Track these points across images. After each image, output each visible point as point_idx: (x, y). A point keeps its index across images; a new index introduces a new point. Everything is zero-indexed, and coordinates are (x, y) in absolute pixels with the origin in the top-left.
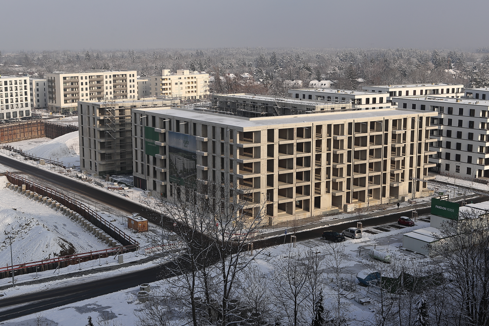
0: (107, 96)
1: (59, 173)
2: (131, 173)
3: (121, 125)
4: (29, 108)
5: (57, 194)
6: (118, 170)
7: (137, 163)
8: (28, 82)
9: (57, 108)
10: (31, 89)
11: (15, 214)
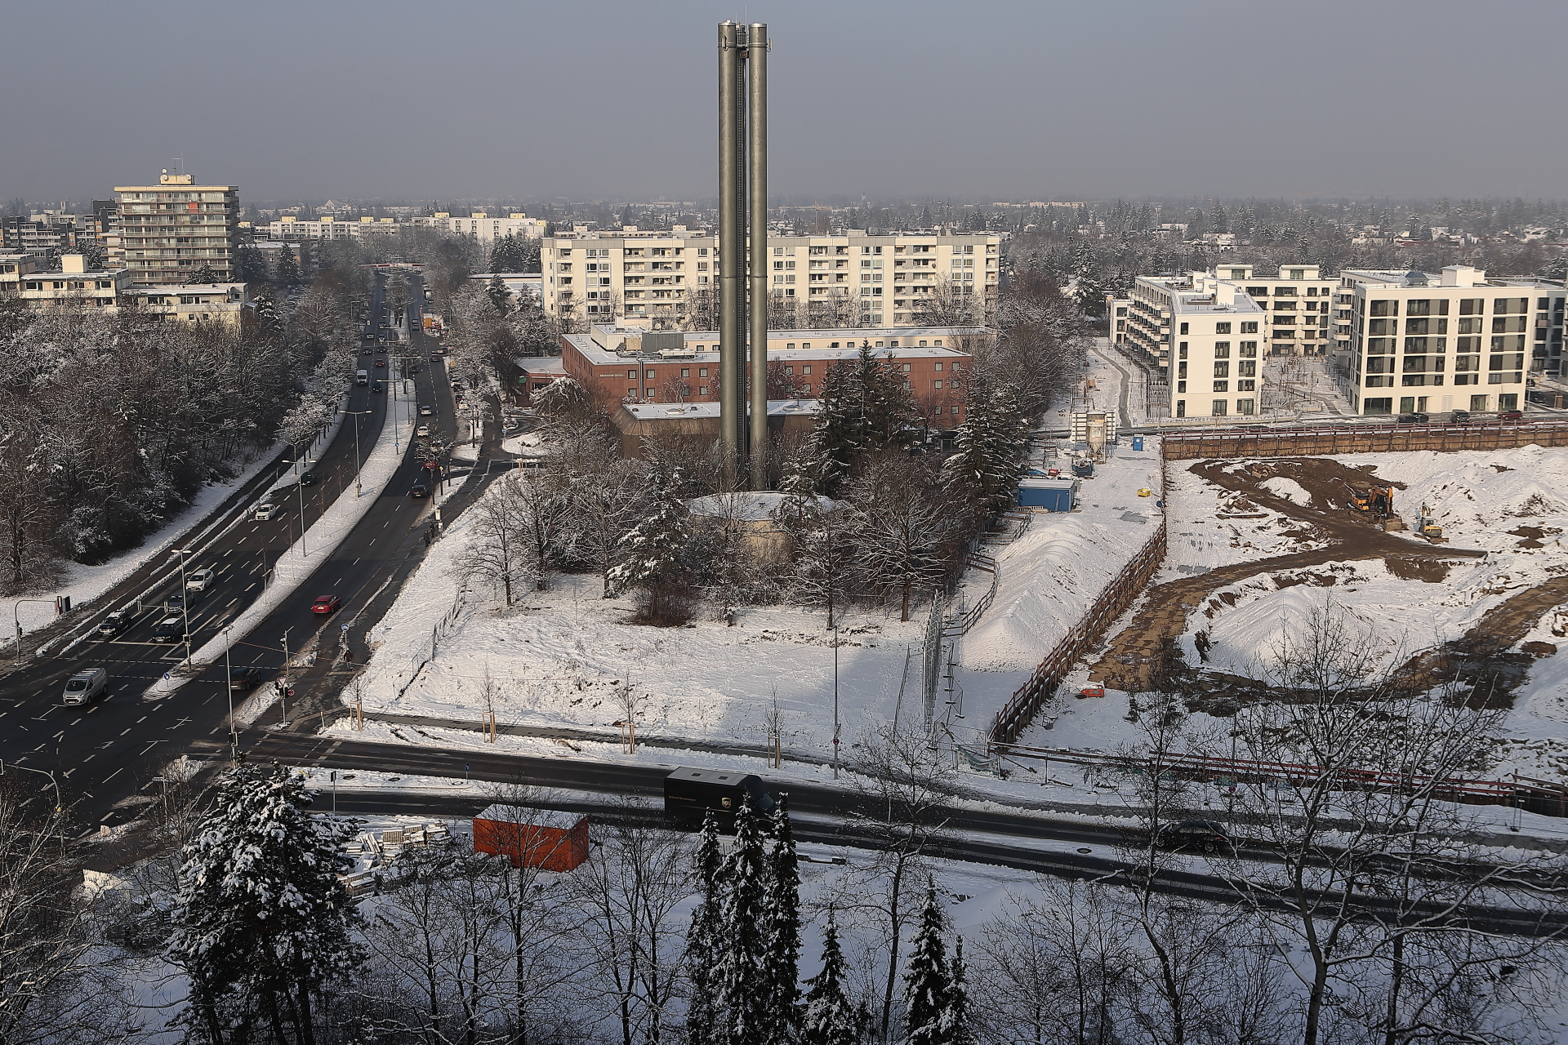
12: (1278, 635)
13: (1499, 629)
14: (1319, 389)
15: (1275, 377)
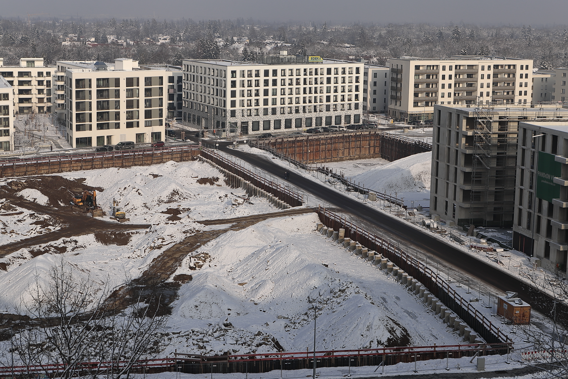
0: (481, 99)
1: (395, 215)
2: (509, 225)
3: (499, 147)
4: (360, 111)
5: (390, 249)
6: (489, 219)
7: (520, 210)
8: (362, 71)
9: (401, 113)
10: (365, 82)
11: (326, 272)
12: (34, 286)
13: (161, 269)
14: (49, 133)
15: (22, 127)
